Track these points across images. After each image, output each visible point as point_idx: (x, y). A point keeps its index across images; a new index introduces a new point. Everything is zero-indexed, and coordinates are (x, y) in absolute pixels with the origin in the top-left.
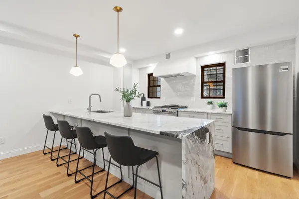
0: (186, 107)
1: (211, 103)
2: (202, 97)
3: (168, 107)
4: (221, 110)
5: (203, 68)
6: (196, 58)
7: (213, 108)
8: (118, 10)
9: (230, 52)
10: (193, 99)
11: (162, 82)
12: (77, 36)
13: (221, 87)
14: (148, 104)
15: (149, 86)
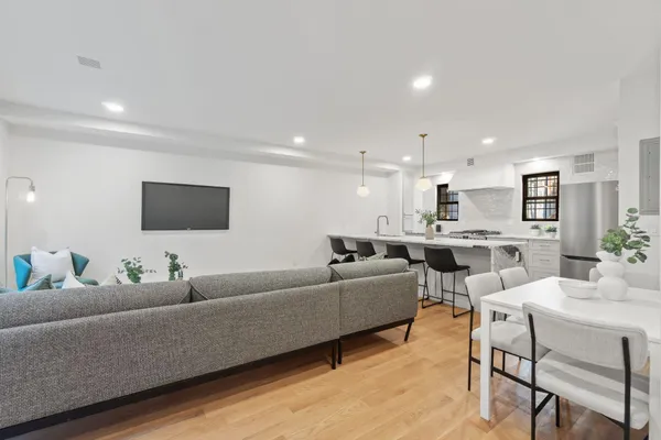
0: (498, 233)
1: (536, 227)
2: (525, 218)
3: (472, 232)
4: (548, 236)
5: (525, 178)
6: (515, 165)
7: (540, 234)
8: (423, 136)
9: (565, 157)
10: (510, 222)
11: (461, 198)
12: (363, 153)
13: (553, 205)
14: (439, 228)
15: (439, 203)
